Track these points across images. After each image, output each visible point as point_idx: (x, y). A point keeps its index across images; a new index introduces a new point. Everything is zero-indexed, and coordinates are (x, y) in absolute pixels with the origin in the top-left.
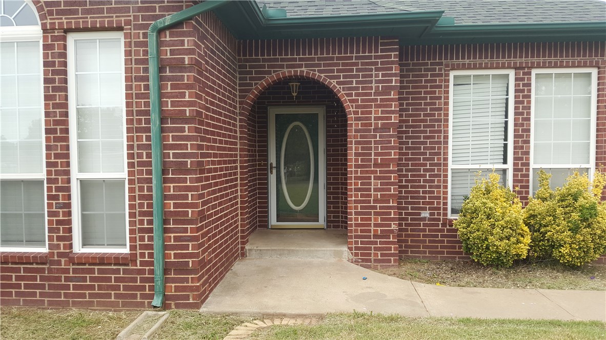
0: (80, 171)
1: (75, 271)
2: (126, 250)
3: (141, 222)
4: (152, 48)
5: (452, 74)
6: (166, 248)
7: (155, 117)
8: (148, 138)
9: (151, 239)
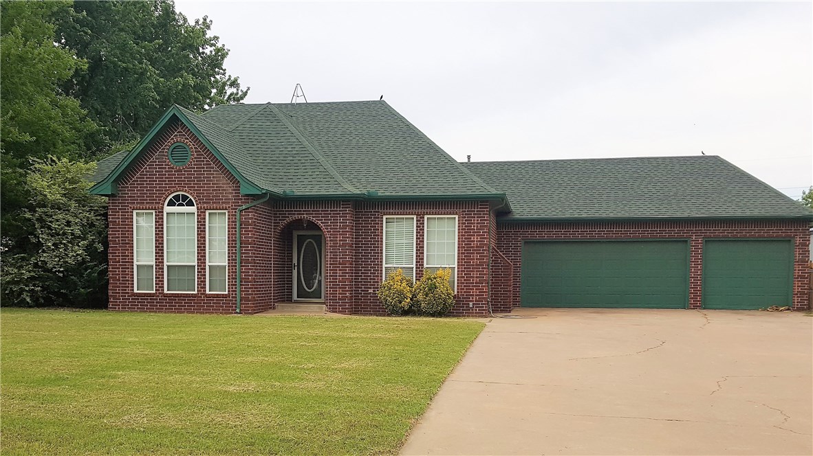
0: (209, 262)
1: (207, 300)
2: (227, 293)
3: (232, 282)
4: (238, 217)
5: (385, 217)
6: (241, 291)
7: (238, 242)
8: (236, 250)
9: (236, 288)
